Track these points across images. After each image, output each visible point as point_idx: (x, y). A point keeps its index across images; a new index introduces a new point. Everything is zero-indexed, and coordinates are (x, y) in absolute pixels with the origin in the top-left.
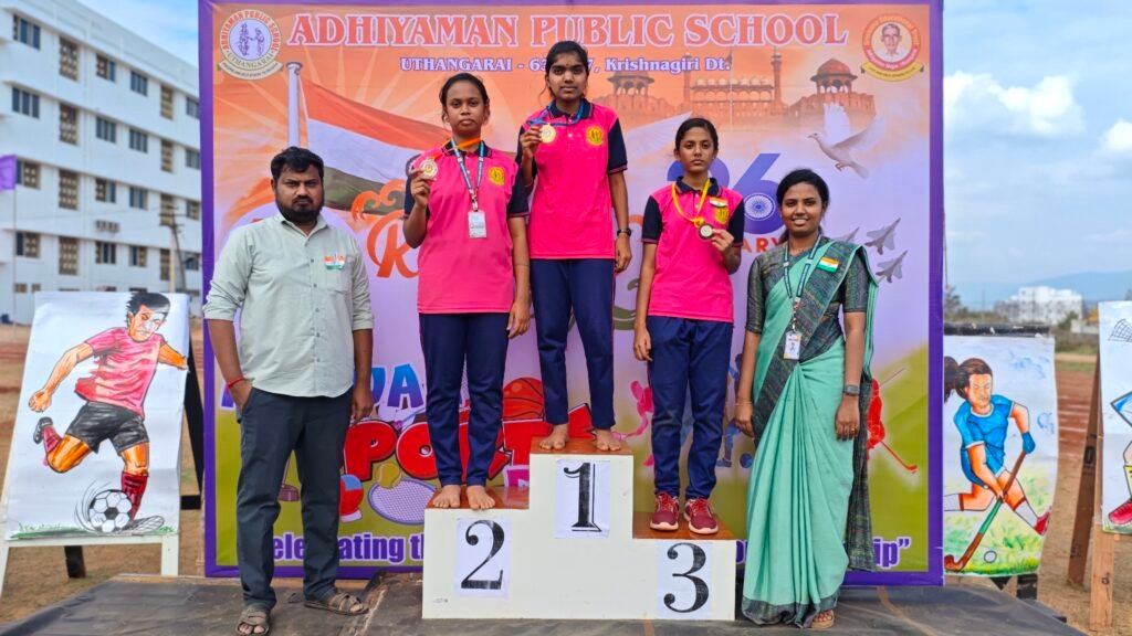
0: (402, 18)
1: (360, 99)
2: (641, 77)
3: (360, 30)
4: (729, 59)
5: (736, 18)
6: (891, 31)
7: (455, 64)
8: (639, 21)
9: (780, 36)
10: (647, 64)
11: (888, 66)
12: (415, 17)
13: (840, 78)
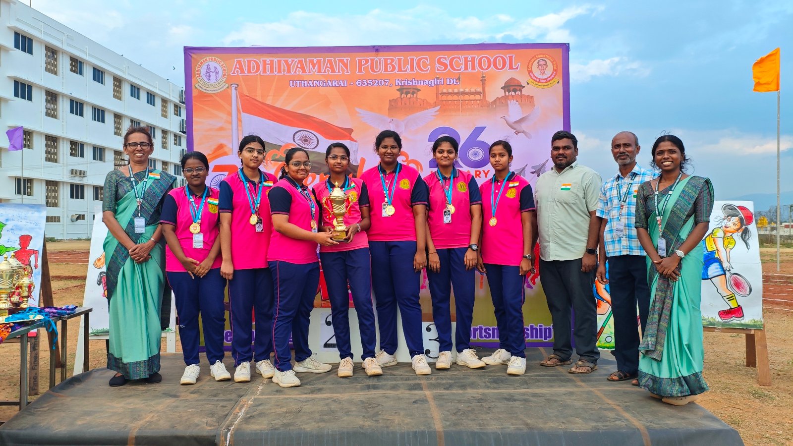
0: (290, 60)
1: (269, 101)
2: (414, 89)
3: (268, 67)
4: (459, 79)
5: (462, 58)
6: (542, 63)
7: (318, 83)
8: (412, 60)
9: (485, 67)
10: (416, 81)
11: (541, 81)
12: (297, 60)
13: (516, 87)
